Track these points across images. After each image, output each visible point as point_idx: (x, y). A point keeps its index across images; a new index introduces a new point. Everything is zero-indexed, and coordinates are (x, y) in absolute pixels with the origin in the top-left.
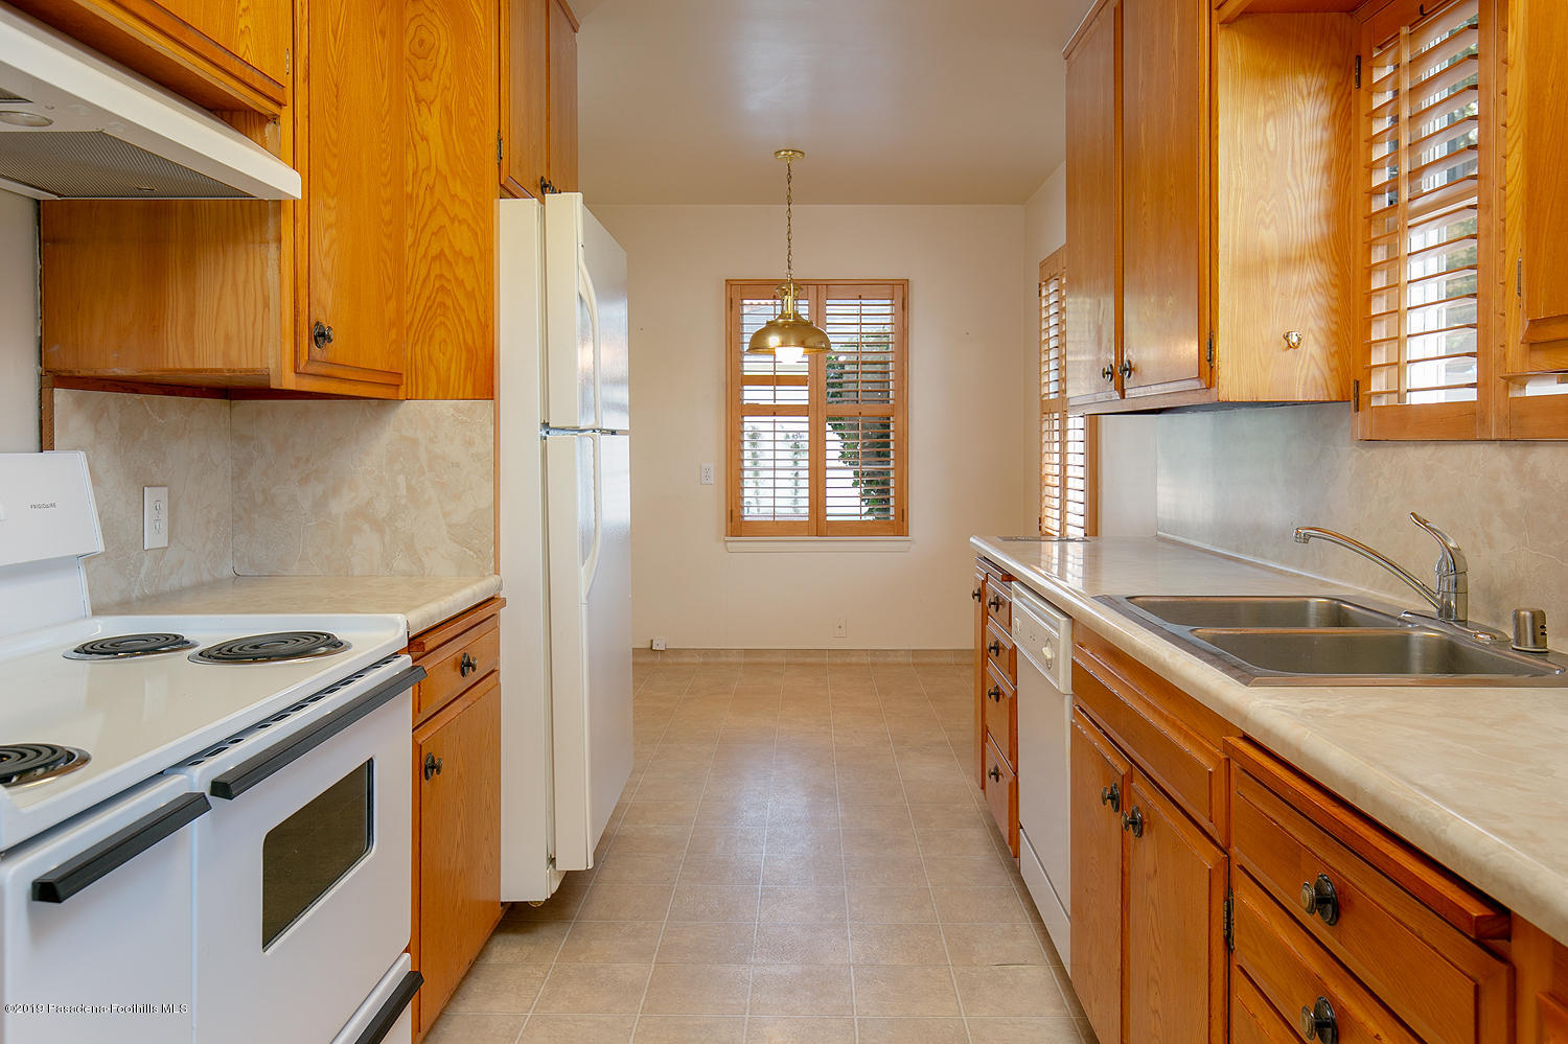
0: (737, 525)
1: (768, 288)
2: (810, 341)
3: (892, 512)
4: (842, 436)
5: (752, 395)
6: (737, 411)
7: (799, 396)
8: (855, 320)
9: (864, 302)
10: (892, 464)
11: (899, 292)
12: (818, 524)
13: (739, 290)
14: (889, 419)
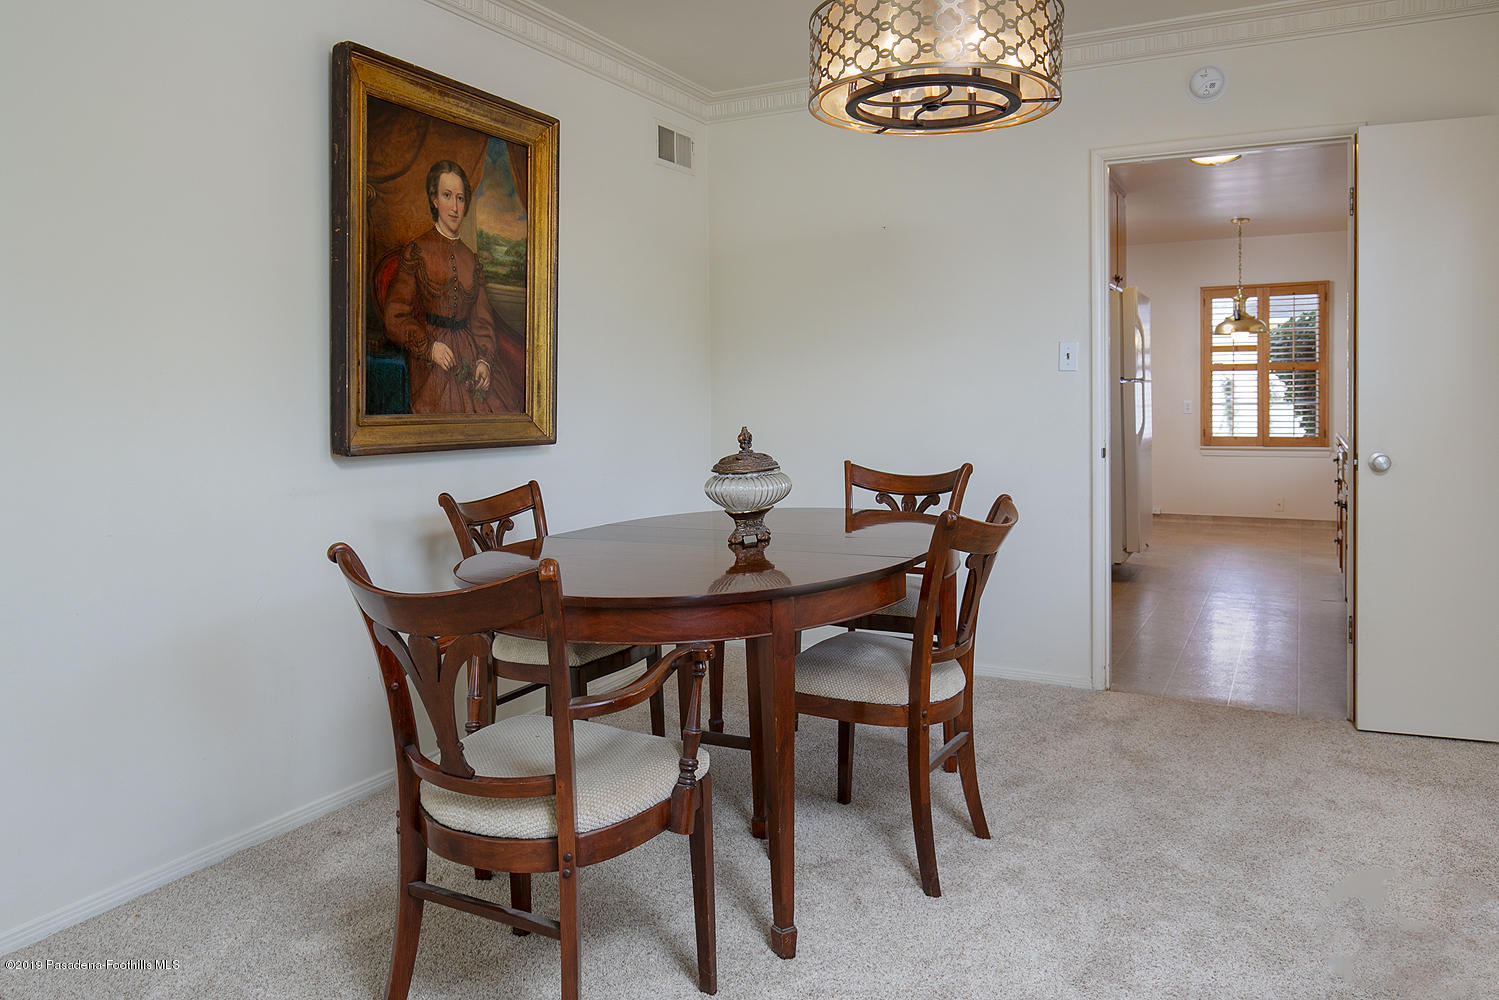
0: (1207, 439)
1: (1226, 291)
2: (1253, 328)
3: (1317, 431)
4: (1287, 383)
5: (1218, 358)
6: (1208, 369)
7: (1252, 358)
8: (1291, 308)
9: (1296, 297)
10: (1317, 401)
11: (1322, 290)
12: (1264, 439)
13: (1209, 294)
14: (1314, 371)
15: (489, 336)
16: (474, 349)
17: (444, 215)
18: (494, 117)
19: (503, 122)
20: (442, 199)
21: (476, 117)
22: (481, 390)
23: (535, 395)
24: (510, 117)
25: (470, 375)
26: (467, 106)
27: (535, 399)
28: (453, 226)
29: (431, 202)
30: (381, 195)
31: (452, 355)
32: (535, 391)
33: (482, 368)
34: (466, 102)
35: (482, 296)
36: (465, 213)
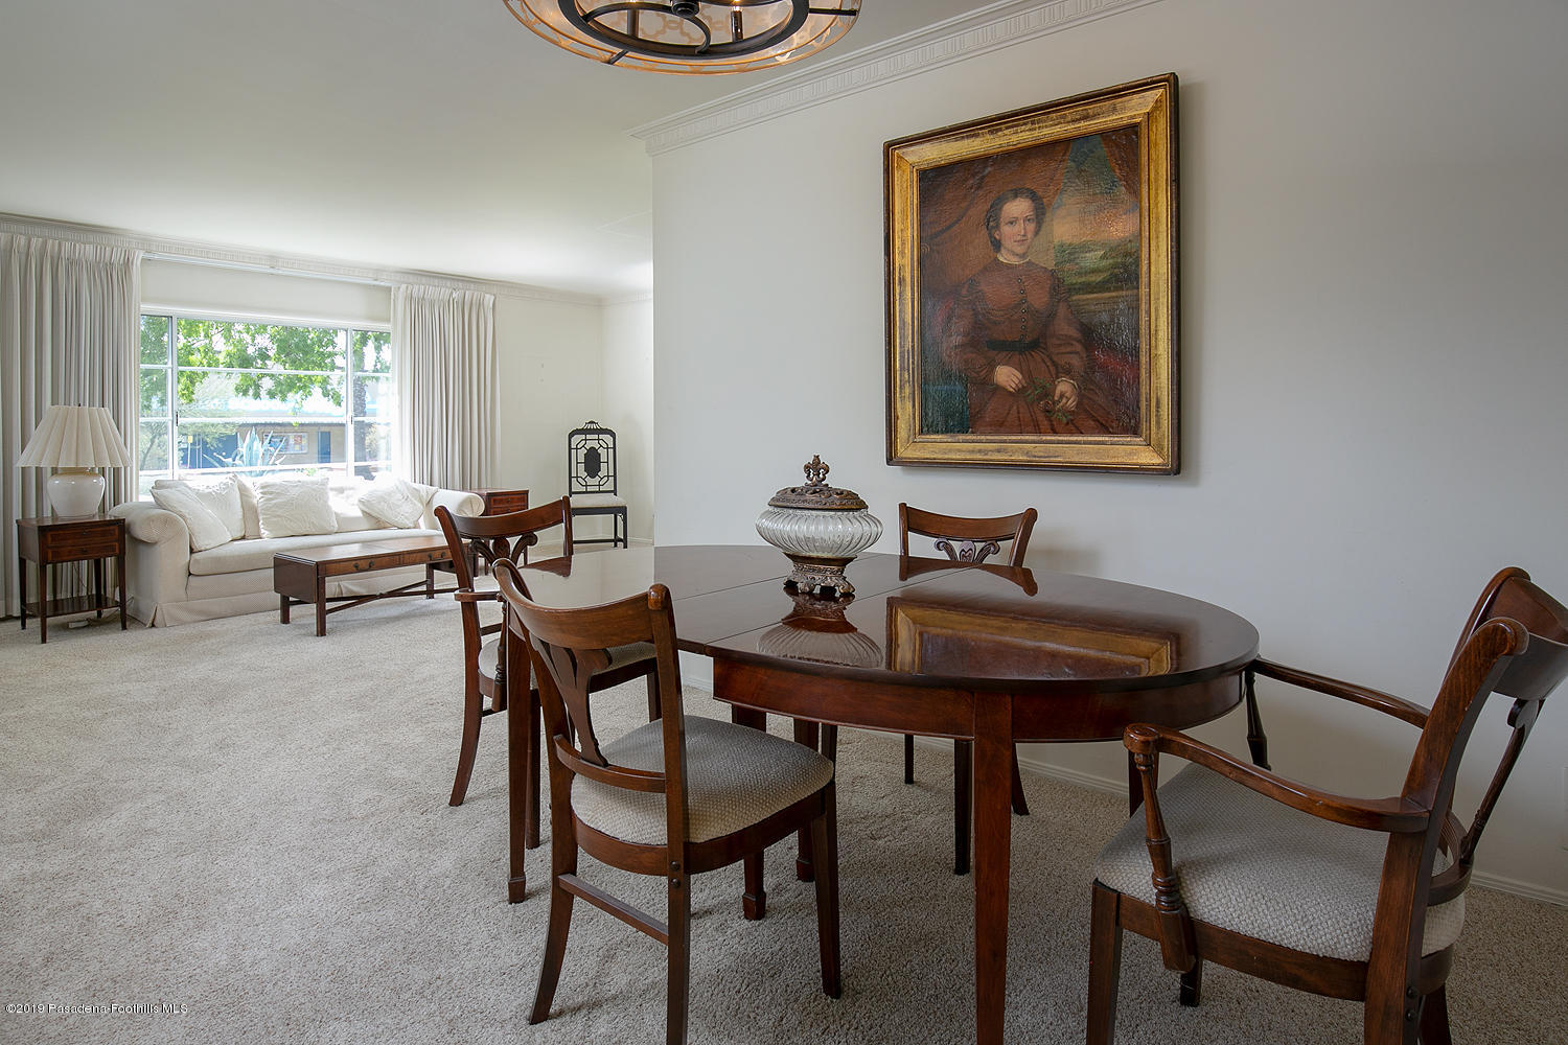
15: (1077, 353)
16: (1052, 368)
17: (1007, 243)
18: (1069, 119)
19: (1086, 118)
20: (1006, 229)
21: (1046, 131)
22: (1066, 412)
23: (1153, 414)
24: (1091, 109)
25: (1047, 394)
26: (1029, 126)
27: (1153, 419)
28: (1019, 249)
29: (991, 236)
30: (935, 248)
31: (1020, 377)
32: (1153, 409)
33: (1064, 387)
34: (1025, 124)
35: (1062, 310)
36: (1037, 233)
